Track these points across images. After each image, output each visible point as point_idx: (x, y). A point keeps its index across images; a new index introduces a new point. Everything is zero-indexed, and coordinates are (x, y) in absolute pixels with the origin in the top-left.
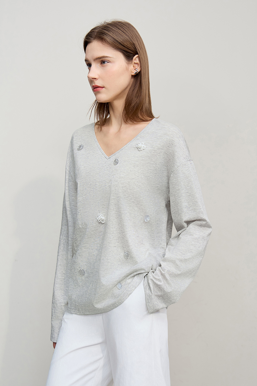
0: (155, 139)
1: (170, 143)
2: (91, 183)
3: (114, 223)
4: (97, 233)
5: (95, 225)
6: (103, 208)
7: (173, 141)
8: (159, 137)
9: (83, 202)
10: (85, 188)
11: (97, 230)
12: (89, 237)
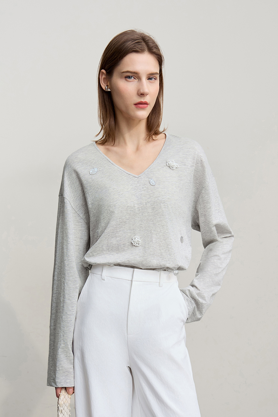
0: (184, 155)
1: (199, 159)
3: (162, 245)
7: (202, 157)
8: (188, 153)
10: (121, 211)
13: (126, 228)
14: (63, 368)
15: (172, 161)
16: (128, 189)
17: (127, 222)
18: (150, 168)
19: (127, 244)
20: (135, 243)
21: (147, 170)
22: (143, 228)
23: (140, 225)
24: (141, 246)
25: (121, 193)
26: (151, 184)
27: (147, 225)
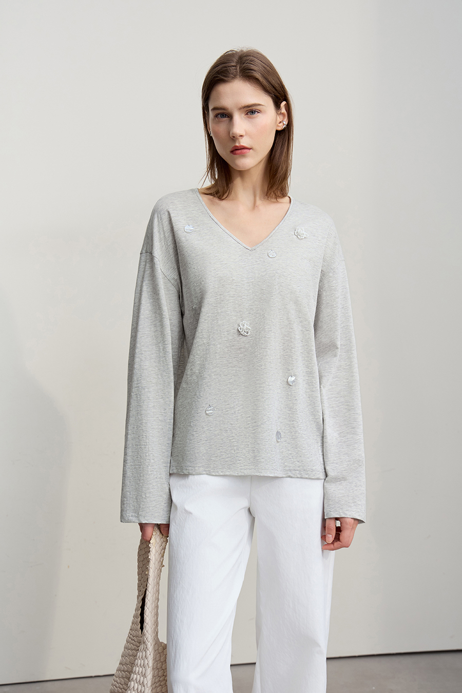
2: (234, 278)
4: (232, 351)
5: (231, 338)
6: (249, 313)
9: (215, 305)
11: (233, 346)
12: (221, 357)
13: (229, 308)
14: (151, 495)
15: (302, 229)
16: (235, 259)
17: (231, 301)
18: (271, 236)
19: (232, 331)
20: (243, 332)
21: (267, 239)
22: (253, 310)
23: (250, 307)
24: (249, 335)
25: (225, 262)
26: (271, 256)
27: (259, 306)
